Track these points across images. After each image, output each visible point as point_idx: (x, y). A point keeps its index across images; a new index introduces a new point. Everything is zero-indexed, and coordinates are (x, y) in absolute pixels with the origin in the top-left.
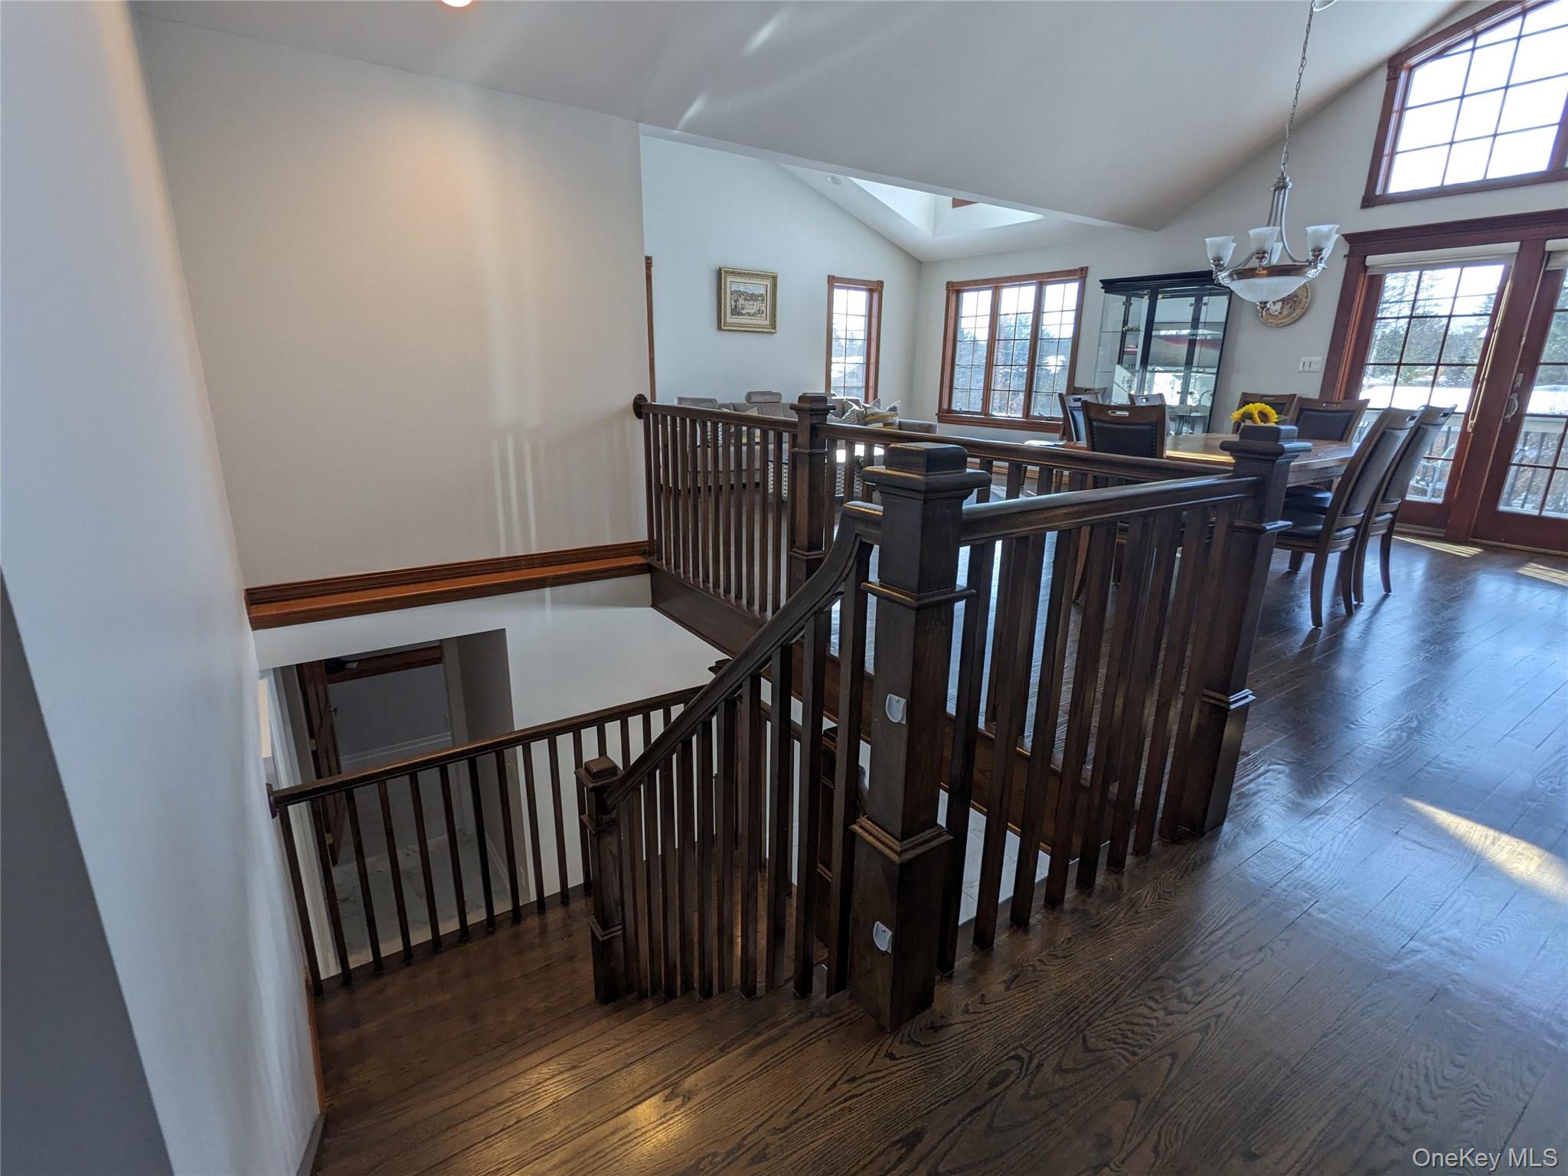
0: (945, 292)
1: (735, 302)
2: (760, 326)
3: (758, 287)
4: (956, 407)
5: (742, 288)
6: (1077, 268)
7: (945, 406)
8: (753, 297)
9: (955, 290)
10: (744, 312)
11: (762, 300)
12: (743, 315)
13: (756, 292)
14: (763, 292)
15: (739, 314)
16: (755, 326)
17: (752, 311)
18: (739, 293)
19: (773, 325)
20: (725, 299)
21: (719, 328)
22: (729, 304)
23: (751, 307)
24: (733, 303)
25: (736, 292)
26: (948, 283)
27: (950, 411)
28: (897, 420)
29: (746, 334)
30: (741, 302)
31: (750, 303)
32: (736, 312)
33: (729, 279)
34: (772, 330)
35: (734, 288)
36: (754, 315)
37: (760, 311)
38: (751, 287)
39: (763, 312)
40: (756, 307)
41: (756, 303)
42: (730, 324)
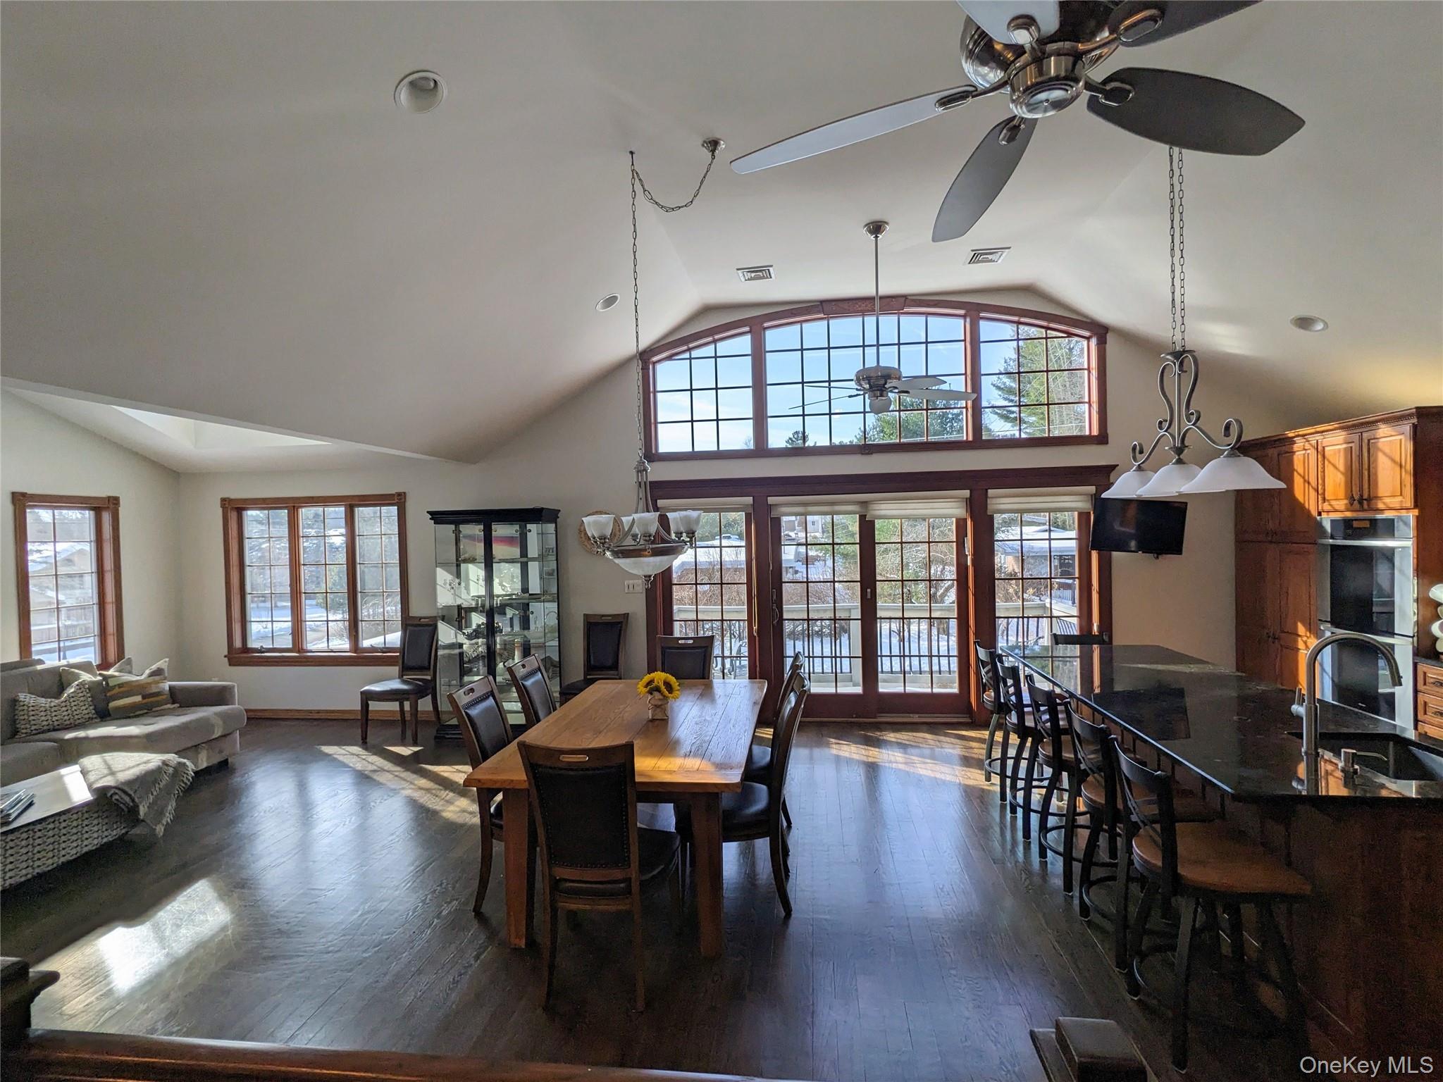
0: (220, 511)
4: (253, 644)
6: (394, 492)
7: (238, 643)
9: (234, 509)
26: (223, 500)
27: (245, 649)
28: (166, 686)
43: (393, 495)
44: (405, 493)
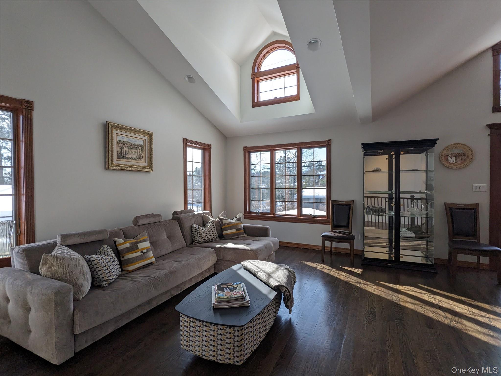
0: (243, 152)
1: (121, 148)
2: (140, 167)
3: (139, 140)
4: (252, 210)
5: (126, 139)
7: (247, 210)
8: (135, 147)
10: (128, 156)
11: (142, 149)
12: (126, 158)
13: (136, 143)
14: (142, 143)
15: (123, 158)
16: (137, 167)
17: (135, 156)
18: (124, 143)
19: (150, 166)
20: (112, 146)
21: (107, 167)
22: (115, 149)
23: (133, 154)
24: (119, 150)
25: (121, 142)
27: (250, 212)
28: (242, 226)
29: (129, 173)
30: (125, 149)
31: (133, 150)
32: (121, 156)
33: (115, 132)
34: (150, 170)
35: (119, 138)
36: (135, 159)
37: (140, 157)
38: (133, 139)
39: (142, 157)
40: (137, 154)
41: (137, 151)
42: (116, 165)
43: (325, 141)
44: (331, 140)
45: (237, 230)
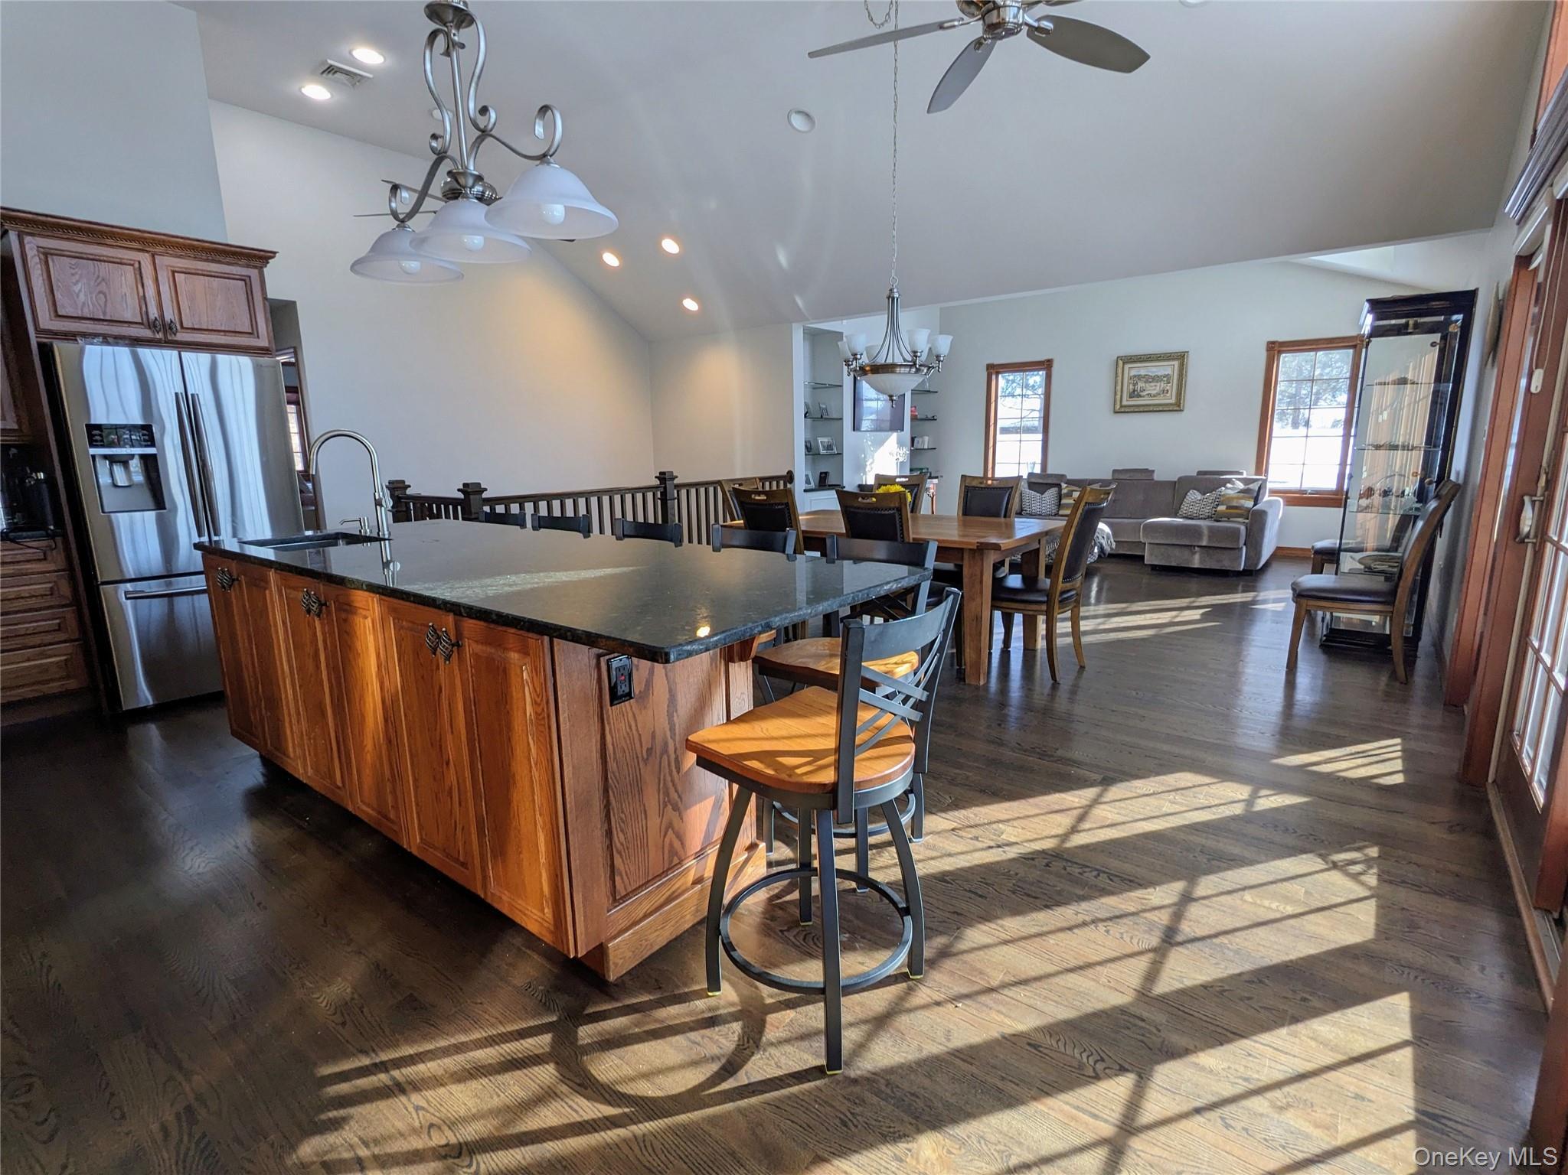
1: (1134, 385)
2: (1162, 405)
3: (1162, 369)
5: (1143, 372)
8: (1156, 379)
10: (1142, 394)
11: (1168, 380)
12: (1140, 396)
13: (1159, 374)
14: (1169, 371)
15: (1139, 396)
16: (1157, 405)
17: (1155, 392)
18: (1139, 377)
19: (1180, 403)
20: (1121, 385)
21: (1114, 411)
22: (1126, 388)
23: (1153, 388)
24: (1131, 387)
25: (1135, 376)
30: (1140, 385)
31: (1152, 384)
32: (1134, 394)
33: (1127, 366)
34: (1179, 408)
35: (1133, 373)
36: (1154, 396)
37: (1164, 392)
38: (1154, 369)
39: (1168, 391)
40: (1158, 388)
41: (1158, 384)
42: (1125, 406)
45: (1229, 508)
